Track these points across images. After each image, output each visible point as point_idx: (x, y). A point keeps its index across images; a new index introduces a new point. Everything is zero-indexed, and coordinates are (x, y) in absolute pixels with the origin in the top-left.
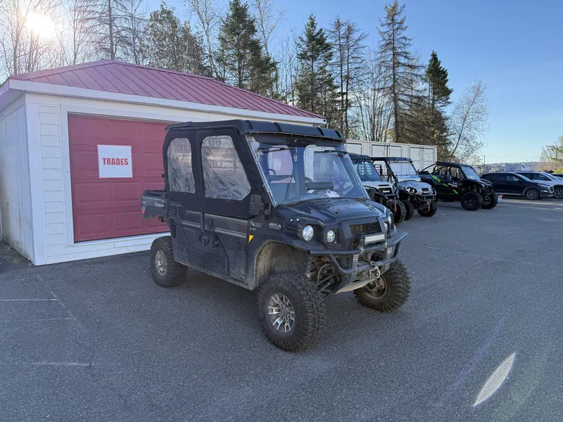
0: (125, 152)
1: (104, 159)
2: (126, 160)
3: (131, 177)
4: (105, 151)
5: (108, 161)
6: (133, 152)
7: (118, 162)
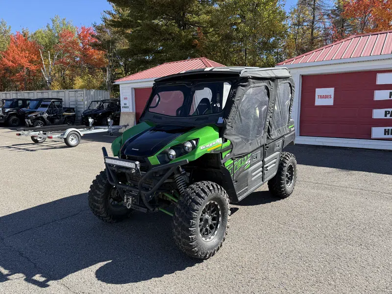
0: (330, 91)
1: (318, 96)
2: (330, 96)
3: (332, 105)
4: (319, 91)
5: (321, 97)
6: (335, 91)
7: (326, 97)
